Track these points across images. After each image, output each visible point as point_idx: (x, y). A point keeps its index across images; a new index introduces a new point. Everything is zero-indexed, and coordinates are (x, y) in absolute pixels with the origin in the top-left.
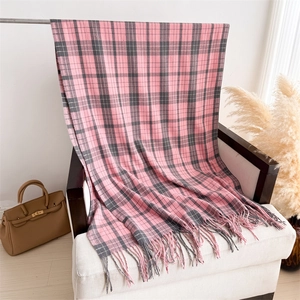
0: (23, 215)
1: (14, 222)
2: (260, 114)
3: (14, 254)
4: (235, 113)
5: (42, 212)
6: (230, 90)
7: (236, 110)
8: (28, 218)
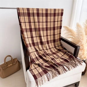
0: (6, 66)
1: (3, 68)
2: (73, 33)
3: (3, 78)
4: (66, 33)
5: (11, 65)
6: (65, 27)
7: (66, 32)
8: (7, 67)
